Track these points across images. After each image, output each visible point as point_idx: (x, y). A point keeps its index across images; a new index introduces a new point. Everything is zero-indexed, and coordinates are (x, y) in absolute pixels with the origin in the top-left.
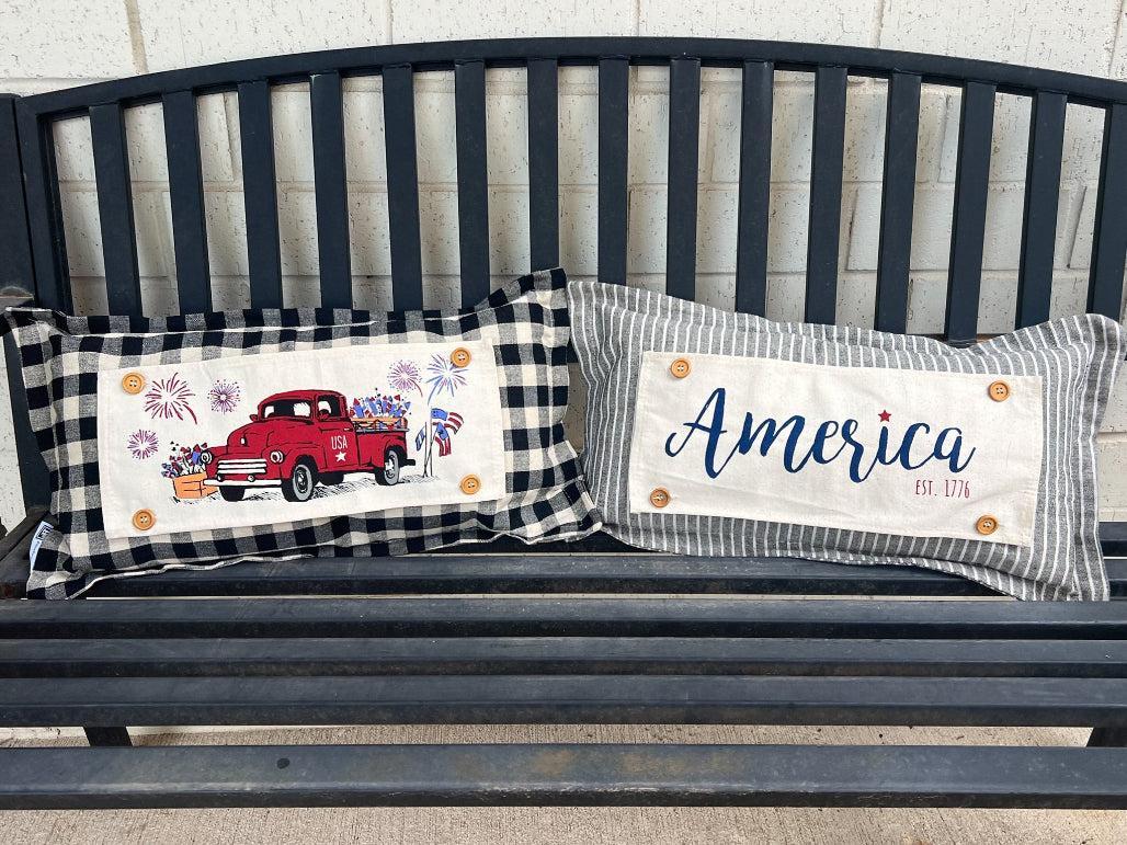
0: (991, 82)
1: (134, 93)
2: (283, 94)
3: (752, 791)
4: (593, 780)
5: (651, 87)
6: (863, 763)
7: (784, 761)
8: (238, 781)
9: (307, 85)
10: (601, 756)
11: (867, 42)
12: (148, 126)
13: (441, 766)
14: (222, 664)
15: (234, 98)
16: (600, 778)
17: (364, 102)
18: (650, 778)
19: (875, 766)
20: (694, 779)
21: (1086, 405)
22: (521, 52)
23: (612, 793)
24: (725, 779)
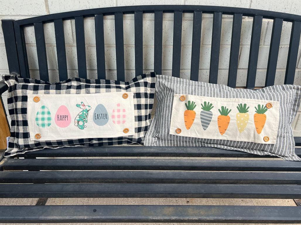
0: (282, 18)
1: (46, 20)
2: (87, 20)
3: (224, 219)
4: (180, 216)
5: (188, 19)
6: (254, 211)
7: (232, 210)
8: (83, 216)
9: (94, 18)
10: (182, 209)
11: (247, 7)
12: (50, 29)
13: (138, 212)
14: (75, 179)
15: (73, 21)
16: (182, 216)
17: (109, 23)
18: (196, 216)
19: (257, 212)
20: (208, 216)
21: (293, 107)
22: (153, 9)
23: (185, 220)
24: (216, 216)
